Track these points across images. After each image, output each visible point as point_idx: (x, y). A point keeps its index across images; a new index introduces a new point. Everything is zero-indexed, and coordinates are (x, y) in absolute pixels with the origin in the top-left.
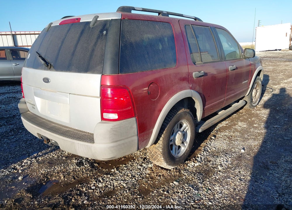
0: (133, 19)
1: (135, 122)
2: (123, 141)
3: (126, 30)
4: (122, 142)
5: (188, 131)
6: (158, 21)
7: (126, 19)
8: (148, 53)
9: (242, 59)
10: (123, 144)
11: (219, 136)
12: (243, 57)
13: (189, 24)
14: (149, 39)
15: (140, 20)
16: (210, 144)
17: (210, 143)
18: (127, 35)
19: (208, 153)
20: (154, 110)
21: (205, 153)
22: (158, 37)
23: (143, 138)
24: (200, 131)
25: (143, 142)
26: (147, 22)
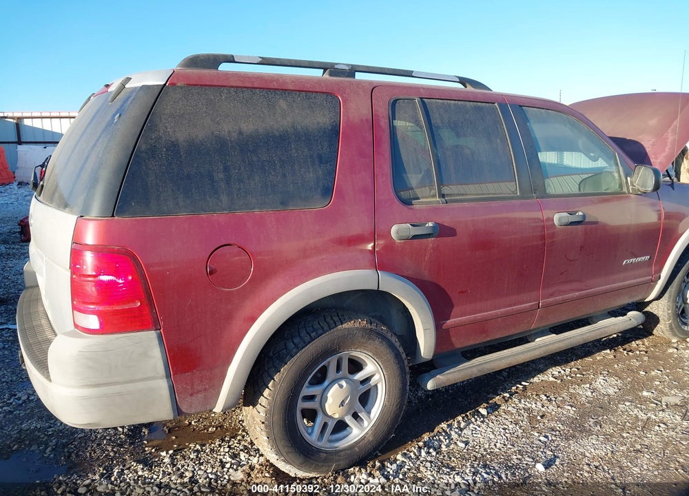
0: (201, 85)
1: (156, 342)
2: (118, 386)
3: (167, 111)
4: (117, 388)
5: (379, 386)
6: (291, 90)
7: (179, 84)
8: (226, 169)
9: (625, 193)
10: (120, 394)
11: (509, 409)
12: (628, 188)
13: (411, 97)
14: (241, 133)
15: (225, 86)
16: (461, 430)
17: (463, 425)
18: (167, 125)
19: (434, 454)
20: (229, 317)
21: (423, 453)
22: (277, 130)
23: (192, 388)
24: (430, 385)
25: (193, 398)
26: (247, 94)
